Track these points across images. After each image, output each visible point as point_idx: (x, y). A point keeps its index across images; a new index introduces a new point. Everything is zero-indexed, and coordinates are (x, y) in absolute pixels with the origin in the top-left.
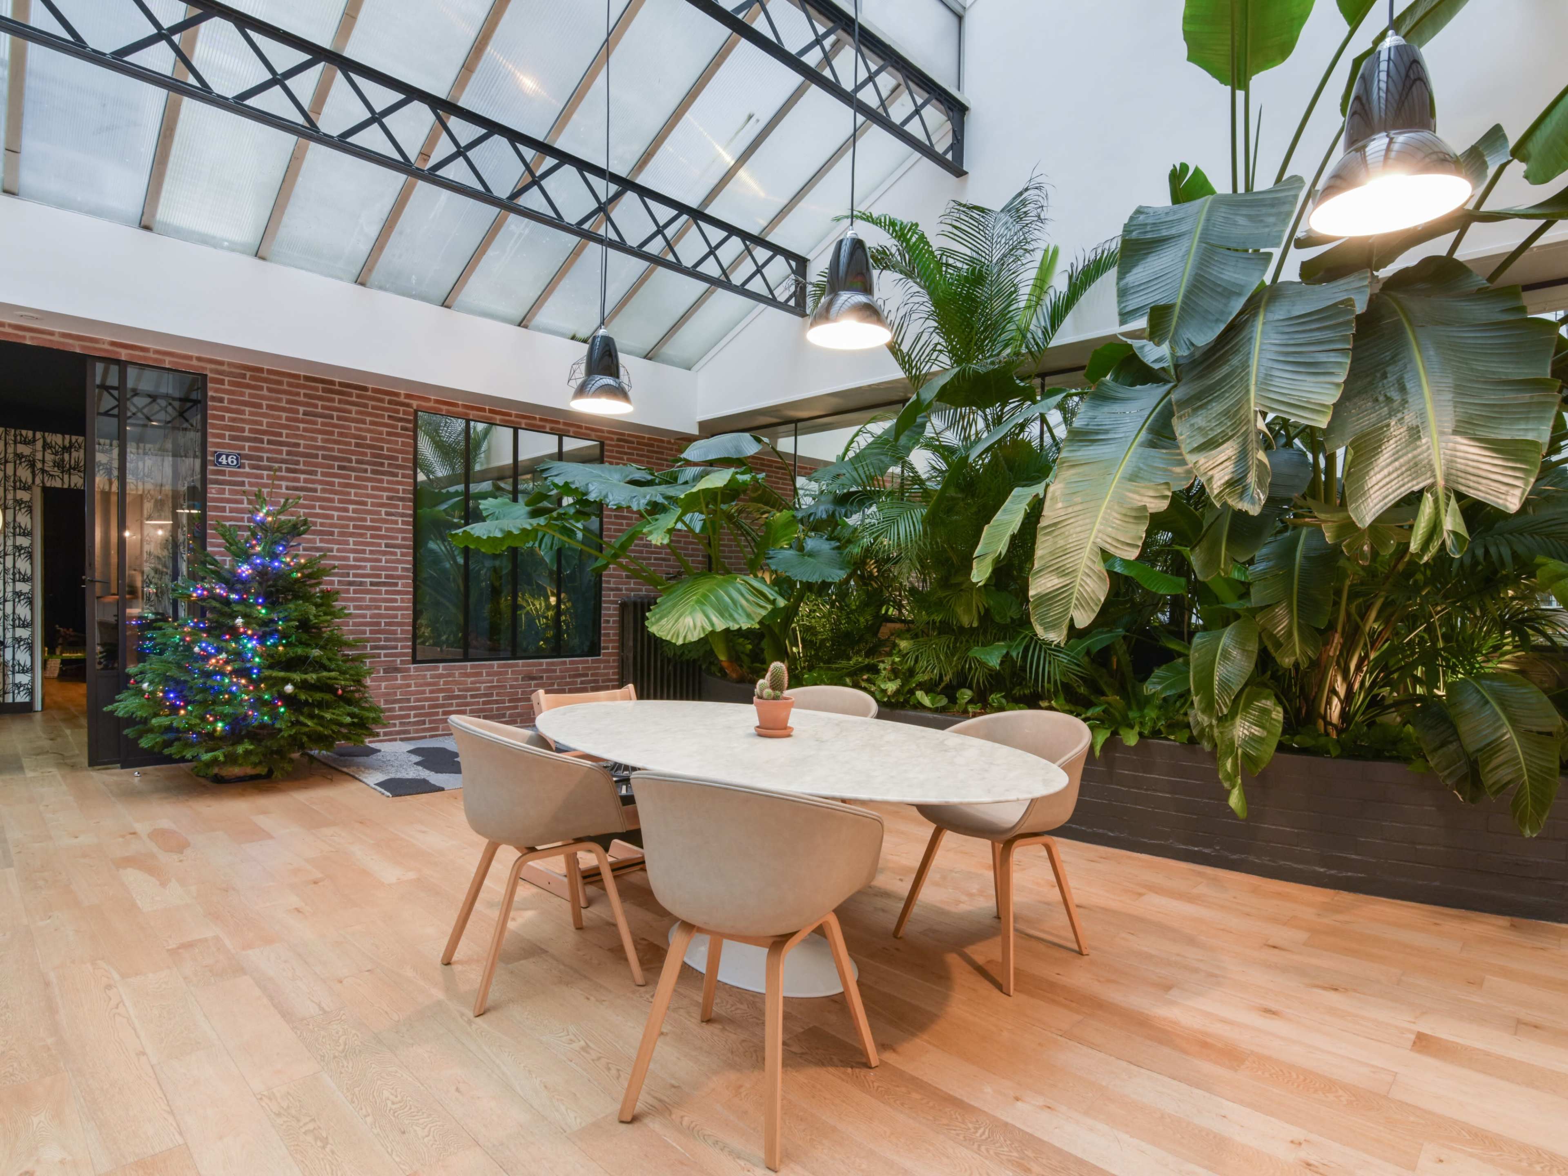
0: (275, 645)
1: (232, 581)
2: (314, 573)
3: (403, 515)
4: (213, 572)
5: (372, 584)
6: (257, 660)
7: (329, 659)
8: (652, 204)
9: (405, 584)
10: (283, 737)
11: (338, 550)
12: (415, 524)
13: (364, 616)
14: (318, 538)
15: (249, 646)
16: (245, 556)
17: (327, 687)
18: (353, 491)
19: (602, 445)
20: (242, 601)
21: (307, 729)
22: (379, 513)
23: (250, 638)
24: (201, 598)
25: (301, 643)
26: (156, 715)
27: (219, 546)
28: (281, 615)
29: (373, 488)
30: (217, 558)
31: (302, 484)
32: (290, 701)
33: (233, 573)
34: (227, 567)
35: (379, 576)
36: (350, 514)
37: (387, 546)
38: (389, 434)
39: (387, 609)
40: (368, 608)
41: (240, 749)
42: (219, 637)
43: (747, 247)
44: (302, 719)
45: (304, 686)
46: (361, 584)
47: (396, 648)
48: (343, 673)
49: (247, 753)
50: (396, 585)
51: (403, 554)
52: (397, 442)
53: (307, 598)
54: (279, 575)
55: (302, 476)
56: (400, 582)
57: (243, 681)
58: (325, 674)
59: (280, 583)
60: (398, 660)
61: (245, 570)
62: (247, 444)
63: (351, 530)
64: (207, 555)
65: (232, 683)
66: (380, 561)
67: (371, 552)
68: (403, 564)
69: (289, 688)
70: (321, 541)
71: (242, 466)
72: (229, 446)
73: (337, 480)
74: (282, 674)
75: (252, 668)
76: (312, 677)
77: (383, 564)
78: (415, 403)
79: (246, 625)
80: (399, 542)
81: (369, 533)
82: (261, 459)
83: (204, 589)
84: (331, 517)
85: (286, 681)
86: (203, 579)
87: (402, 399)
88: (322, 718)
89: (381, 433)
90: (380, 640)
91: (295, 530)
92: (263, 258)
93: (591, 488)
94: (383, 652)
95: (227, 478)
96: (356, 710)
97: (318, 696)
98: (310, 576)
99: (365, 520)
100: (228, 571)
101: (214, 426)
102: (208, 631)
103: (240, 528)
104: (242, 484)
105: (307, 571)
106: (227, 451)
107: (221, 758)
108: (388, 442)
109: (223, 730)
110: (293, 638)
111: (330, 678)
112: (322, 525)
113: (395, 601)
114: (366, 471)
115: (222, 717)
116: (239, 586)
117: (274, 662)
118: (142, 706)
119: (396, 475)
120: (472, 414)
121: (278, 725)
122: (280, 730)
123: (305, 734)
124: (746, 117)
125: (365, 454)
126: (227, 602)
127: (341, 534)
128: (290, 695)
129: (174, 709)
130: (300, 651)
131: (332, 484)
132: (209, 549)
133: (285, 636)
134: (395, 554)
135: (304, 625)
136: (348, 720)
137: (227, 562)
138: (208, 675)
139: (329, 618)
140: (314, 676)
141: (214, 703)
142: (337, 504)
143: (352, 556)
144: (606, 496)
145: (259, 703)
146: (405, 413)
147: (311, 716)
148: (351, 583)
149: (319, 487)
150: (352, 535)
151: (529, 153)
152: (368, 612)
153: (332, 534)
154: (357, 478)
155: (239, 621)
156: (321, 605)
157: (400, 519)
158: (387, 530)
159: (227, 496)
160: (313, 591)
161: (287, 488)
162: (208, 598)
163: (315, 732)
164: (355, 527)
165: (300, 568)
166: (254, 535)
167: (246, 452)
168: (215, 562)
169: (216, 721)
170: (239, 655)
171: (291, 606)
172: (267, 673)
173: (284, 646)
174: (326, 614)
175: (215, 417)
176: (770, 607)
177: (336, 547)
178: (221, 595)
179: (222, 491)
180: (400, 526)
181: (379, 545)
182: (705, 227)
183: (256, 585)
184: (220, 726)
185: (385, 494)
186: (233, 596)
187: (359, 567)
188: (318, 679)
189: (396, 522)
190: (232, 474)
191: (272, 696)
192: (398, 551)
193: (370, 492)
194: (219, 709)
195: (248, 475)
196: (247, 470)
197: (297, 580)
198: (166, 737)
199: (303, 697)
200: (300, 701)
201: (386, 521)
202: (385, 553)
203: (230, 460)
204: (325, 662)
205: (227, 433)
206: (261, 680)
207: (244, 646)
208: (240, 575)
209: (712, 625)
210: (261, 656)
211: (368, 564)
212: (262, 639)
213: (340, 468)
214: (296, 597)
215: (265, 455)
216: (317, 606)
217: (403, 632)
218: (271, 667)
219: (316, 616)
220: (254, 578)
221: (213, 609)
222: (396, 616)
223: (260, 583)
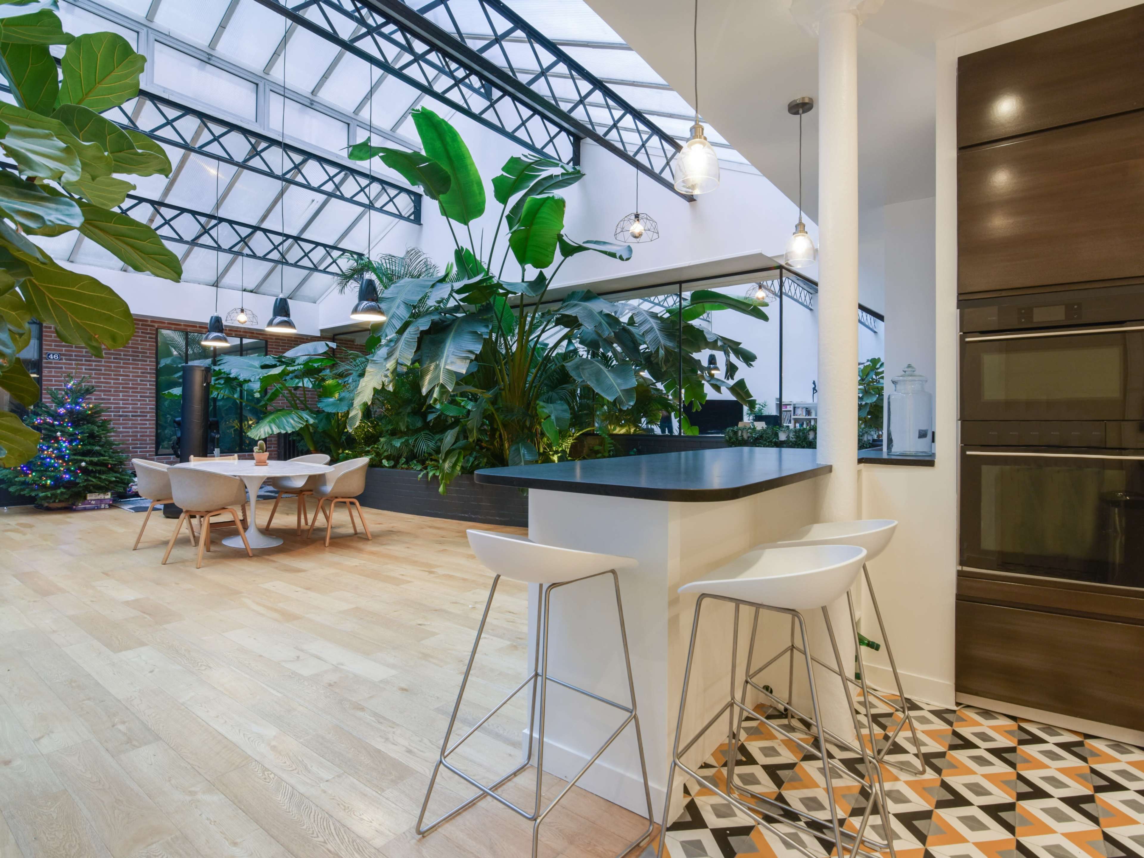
0: (77, 445)
1: (56, 416)
2: (97, 412)
3: (150, 381)
4: (45, 412)
5: (133, 416)
6: (68, 451)
7: (105, 452)
8: (270, 235)
9: (151, 416)
10: (80, 487)
11: (114, 399)
12: (157, 385)
13: (128, 432)
14: (102, 394)
15: (64, 445)
16: (61, 403)
17: (104, 464)
18: (122, 370)
19: (267, 342)
20: (60, 425)
21: (92, 483)
22: (137, 380)
23: (64, 442)
24: (39, 424)
25: (90, 444)
26: (17, 477)
27: (48, 398)
28: (80, 431)
29: (133, 368)
30: (47, 404)
31: (93, 367)
32: (84, 471)
33: (56, 412)
34: (53, 409)
35: (136, 412)
36: (120, 381)
37: (141, 396)
38: (142, 341)
39: (141, 428)
40: (130, 428)
41: (59, 491)
42: (49, 441)
43: (327, 252)
44: (90, 478)
45: (91, 463)
46: (126, 416)
47: (146, 448)
48: (110, 457)
49: (62, 493)
50: (146, 416)
51: (150, 401)
52: (146, 345)
53: (94, 423)
54: (79, 413)
55: (94, 363)
56: (148, 415)
57: (61, 461)
58: (102, 458)
59: (80, 416)
60: (148, 454)
61: (62, 411)
62: (64, 349)
63: (121, 389)
64: (43, 404)
65: (55, 462)
66: (137, 404)
67: (132, 400)
68: (150, 405)
69: (83, 464)
70: (104, 395)
71: (61, 359)
72: (54, 350)
73: (113, 365)
74: (79, 458)
75: (65, 455)
76: (95, 459)
77: (139, 406)
78: (156, 325)
79: (62, 436)
80: (148, 394)
81: (131, 391)
82: (71, 355)
83: (41, 419)
84: (110, 383)
85: (82, 461)
86: (40, 415)
87: (149, 323)
88: (100, 478)
89: (137, 340)
90: (137, 444)
91: (88, 391)
92: (72, 262)
93: (232, 371)
94: (139, 450)
95: (53, 365)
96: (118, 475)
97: (98, 468)
98: (95, 413)
99: (129, 384)
100: (52, 411)
101: (46, 341)
102: (43, 439)
103: (60, 390)
104: (61, 368)
105: (93, 411)
106: (53, 352)
107: (49, 495)
108: (141, 345)
109: (50, 484)
110: (86, 442)
111: (104, 460)
112: (104, 387)
113: (146, 424)
114: (129, 360)
115: (50, 477)
116: (59, 418)
117: (75, 452)
118: (10, 473)
119: (146, 361)
120: (189, 329)
121: (78, 481)
122: (78, 483)
123: (91, 485)
124: (311, 201)
125: (129, 351)
126: (53, 425)
127: (115, 391)
128: (84, 467)
129: (26, 475)
130: (89, 447)
131: (110, 367)
132: (43, 400)
133: (81, 440)
134: (146, 401)
135: (92, 436)
136: (114, 479)
137: (53, 407)
138: (44, 459)
139: (104, 432)
140: (96, 459)
141: (46, 471)
142: (113, 377)
143: (121, 402)
144: (239, 375)
145: (68, 471)
146: (150, 330)
147: (95, 477)
148: (120, 416)
149: (103, 368)
150: (121, 391)
151: (203, 220)
152: (130, 430)
153: (110, 391)
154: (124, 363)
155: (59, 434)
156: (101, 426)
157: (148, 383)
158: (141, 389)
159: (53, 374)
160: (97, 420)
161: (86, 369)
162: (43, 423)
163: (97, 485)
164: (123, 387)
165: (90, 409)
166: (67, 394)
167: (64, 352)
168: (46, 407)
169: (47, 479)
170: (59, 449)
171: (85, 427)
172: (72, 457)
173: (81, 445)
174: (103, 430)
175: (46, 336)
176: (305, 424)
177: (112, 398)
178: (49, 422)
179: (51, 372)
180: (148, 386)
181: (137, 396)
182: (301, 243)
183: (67, 417)
184: (49, 482)
185: (140, 371)
186: (56, 423)
187: (125, 408)
188: (99, 460)
189: (146, 385)
190: (55, 363)
191: (75, 468)
192: (147, 399)
193: (131, 370)
194: (48, 473)
195: (65, 364)
196: (64, 361)
197: (88, 415)
198: (22, 487)
199: (90, 468)
200: (89, 470)
201: (140, 384)
202: (139, 400)
203: (55, 356)
204: (103, 453)
205: (53, 344)
206: (69, 461)
207: (61, 446)
208: (59, 413)
209: (273, 431)
210: (70, 450)
211: (131, 406)
212: (70, 442)
213: (114, 358)
214: (88, 423)
215: (74, 354)
216: (98, 427)
217: (150, 440)
218: (75, 455)
219: (97, 431)
220: (66, 414)
221: (45, 429)
222: (146, 432)
223: (70, 417)
